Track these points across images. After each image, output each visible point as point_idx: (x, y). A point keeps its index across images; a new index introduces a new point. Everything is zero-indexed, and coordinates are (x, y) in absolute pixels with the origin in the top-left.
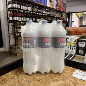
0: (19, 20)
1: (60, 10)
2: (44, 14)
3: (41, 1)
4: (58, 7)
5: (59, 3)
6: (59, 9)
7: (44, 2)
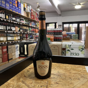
1: (34, 20)
2: (18, 22)
3: (15, 10)
4: (32, 17)
7: (18, 11)
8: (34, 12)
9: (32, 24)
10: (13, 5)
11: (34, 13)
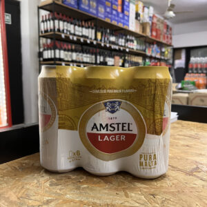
0: (66, 59)
1: (158, 40)
2: (122, 46)
3: (116, 18)
4: (154, 34)
5: (156, 24)
6: (156, 37)
7: (122, 21)
8: (158, 21)
9: (152, 51)
10: (112, 9)
11: (158, 23)
